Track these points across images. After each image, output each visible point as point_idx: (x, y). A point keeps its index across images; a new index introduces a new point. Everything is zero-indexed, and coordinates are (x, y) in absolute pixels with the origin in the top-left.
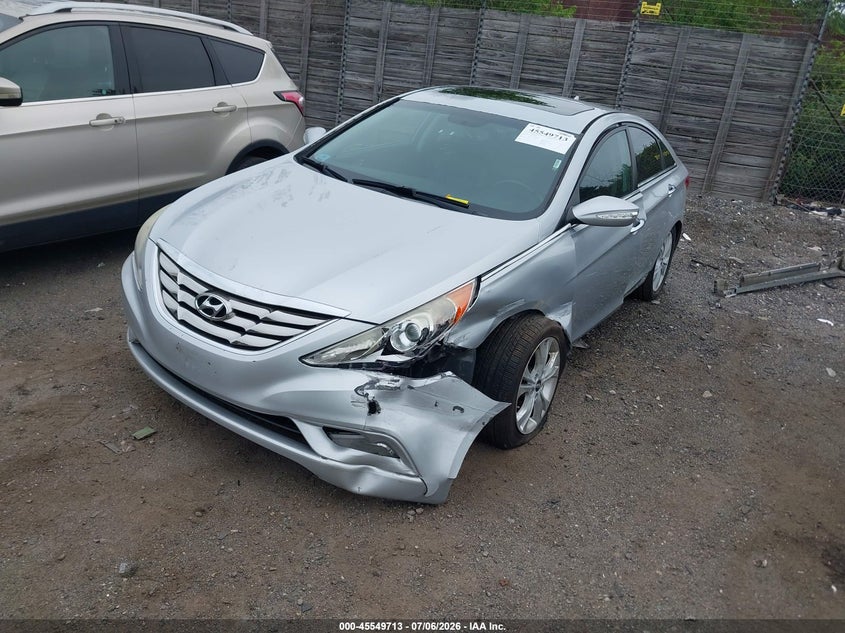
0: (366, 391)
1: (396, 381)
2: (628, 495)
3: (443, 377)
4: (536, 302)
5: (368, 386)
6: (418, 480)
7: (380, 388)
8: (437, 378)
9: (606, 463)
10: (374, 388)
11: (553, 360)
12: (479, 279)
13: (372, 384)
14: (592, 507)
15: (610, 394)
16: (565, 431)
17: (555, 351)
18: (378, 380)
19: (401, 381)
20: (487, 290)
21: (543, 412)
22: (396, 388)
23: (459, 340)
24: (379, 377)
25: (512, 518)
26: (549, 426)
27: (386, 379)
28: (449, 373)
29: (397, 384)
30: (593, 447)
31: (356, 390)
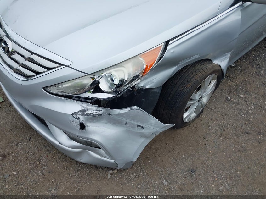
0: (78, 116)
1: (99, 111)
2: (236, 171)
3: (131, 110)
4: (208, 55)
5: (80, 113)
6: (113, 161)
7: (88, 115)
8: (127, 110)
9: (228, 145)
10: (83, 115)
11: (212, 84)
12: (167, 43)
13: (83, 111)
14: (214, 178)
15: (240, 97)
16: (211, 119)
17: (214, 80)
18: (87, 110)
19: (102, 110)
20: (172, 51)
21: (201, 109)
22: (99, 115)
23: (147, 84)
24: (88, 107)
25: (166, 181)
26: (203, 115)
27: (92, 109)
28: (135, 107)
29: (100, 113)
30: (224, 133)
31: (73, 115)
